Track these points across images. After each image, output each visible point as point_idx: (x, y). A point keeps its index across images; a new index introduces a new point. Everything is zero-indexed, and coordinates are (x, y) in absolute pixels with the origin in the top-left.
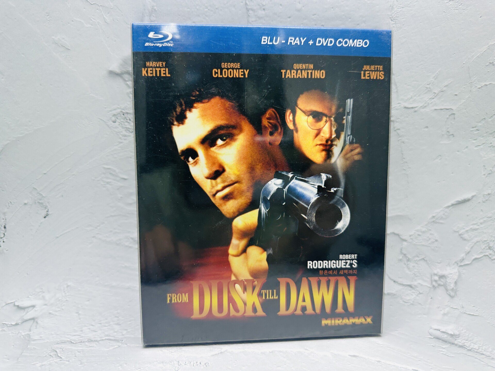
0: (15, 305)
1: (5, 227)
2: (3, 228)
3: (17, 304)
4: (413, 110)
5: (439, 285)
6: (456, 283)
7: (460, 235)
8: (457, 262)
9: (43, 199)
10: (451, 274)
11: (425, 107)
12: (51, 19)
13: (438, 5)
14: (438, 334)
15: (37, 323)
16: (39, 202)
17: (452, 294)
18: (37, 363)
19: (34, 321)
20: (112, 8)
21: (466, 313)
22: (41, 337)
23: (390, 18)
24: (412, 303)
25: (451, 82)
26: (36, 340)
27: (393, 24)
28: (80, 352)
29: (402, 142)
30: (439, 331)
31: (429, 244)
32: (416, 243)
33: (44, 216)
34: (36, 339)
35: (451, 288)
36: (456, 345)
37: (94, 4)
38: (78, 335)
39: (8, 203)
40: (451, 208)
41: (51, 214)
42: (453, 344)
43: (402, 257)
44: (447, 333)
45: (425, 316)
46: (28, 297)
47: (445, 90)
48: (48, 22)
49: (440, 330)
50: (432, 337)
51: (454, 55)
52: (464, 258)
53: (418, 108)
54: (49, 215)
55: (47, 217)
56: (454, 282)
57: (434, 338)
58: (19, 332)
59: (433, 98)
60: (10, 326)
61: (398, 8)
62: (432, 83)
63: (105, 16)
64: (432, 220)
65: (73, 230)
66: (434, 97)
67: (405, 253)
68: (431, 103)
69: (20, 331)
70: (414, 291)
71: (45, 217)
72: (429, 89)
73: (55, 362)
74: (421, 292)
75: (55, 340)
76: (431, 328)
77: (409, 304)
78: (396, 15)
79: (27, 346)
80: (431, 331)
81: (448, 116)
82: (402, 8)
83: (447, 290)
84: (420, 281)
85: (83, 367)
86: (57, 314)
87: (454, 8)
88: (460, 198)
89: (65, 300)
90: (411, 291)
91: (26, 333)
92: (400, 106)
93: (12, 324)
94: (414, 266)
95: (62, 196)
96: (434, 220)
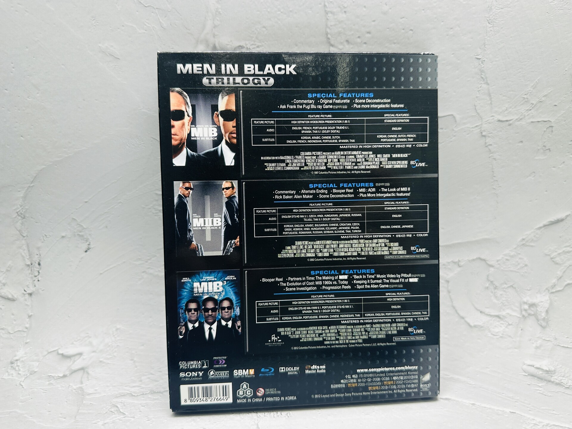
0: (58, 354)
1: (39, 264)
2: (37, 265)
3: (60, 352)
4: (508, 123)
5: (529, 315)
6: (547, 312)
7: (552, 258)
8: (548, 289)
9: (83, 231)
10: (542, 302)
11: (521, 119)
12: (98, 24)
13: (541, 5)
14: (532, 370)
15: (88, 373)
16: (78, 235)
17: (544, 324)
18: (99, 422)
19: (84, 372)
20: (169, 10)
21: (560, 346)
22: (96, 390)
23: (487, 20)
24: (501, 336)
25: (551, 91)
26: (91, 394)
27: (490, 27)
28: (144, 406)
29: (494, 159)
30: (533, 368)
31: (518, 269)
32: (504, 268)
33: (85, 250)
34: (91, 392)
35: (543, 318)
36: (553, 383)
37: (149, 6)
38: (138, 386)
39: (43, 236)
40: (543, 229)
41: (93, 248)
42: (549, 381)
43: (489, 284)
44: (542, 369)
45: (516, 350)
46: (73, 344)
47: (543, 100)
48: (95, 27)
49: (533, 366)
50: (526, 374)
51: (556, 60)
52: (556, 284)
53: (513, 120)
54: (90, 248)
55: (89, 251)
56: (545, 311)
57: (529, 375)
58: (70, 386)
59: (530, 110)
60: (57, 378)
61: (497, 9)
62: (530, 93)
63: (161, 21)
64: (522, 243)
65: (119, 265)
66: (531, 108)
67: (492, 280)
68: (528, 115)
69: (71, 384)
70: (502, 322)
71: (86, 252)
72: (526, 100)
73: (118, 419)
74: (510, 323)
75: (113, 393)
76: (524, 364)
77: (498, 337)
78: (494, 17)
79: (83, 402)
80: (525, 367)
81: (545, 129)
82: (502, 9)
83: (538, 320)
84: (508, 311)
85: (151, 423)
86: (109, 362)
87: (559, 8)
88: (553, 218)
89: (116, 345)
90: (499, 322)
91: (78, 386)
92: (493, 119)
93: (59, 376)
94: (501, 295)
95: (107, 227)
96: (524, 242)
